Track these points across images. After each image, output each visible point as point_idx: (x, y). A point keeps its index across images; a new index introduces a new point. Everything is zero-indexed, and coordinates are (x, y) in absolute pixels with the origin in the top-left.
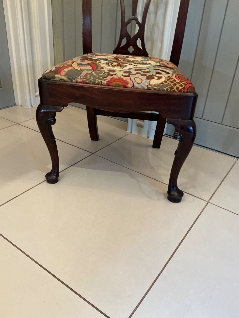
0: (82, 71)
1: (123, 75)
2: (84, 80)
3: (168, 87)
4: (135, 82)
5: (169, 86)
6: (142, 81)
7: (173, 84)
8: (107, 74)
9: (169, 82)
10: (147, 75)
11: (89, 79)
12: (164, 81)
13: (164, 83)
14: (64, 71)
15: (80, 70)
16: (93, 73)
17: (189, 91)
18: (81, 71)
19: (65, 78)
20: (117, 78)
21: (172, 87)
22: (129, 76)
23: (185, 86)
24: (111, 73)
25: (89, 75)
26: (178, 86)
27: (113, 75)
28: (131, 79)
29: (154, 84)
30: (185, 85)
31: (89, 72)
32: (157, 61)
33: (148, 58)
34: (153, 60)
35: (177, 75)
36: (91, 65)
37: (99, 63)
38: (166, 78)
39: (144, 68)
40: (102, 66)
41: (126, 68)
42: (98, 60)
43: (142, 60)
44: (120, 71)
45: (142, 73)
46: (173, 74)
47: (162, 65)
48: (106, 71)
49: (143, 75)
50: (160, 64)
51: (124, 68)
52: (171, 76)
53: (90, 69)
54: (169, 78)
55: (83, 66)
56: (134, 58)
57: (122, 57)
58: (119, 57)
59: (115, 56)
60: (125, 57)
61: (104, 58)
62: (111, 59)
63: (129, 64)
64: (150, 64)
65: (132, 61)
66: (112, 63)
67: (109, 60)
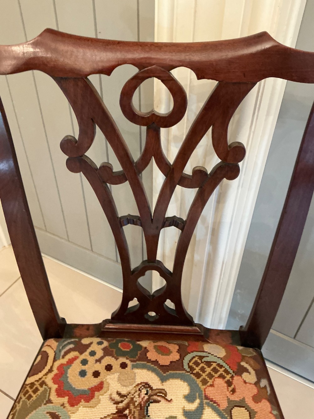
32: (224, 405)
33: (198, 381)
34: (212, 400)
43: (187, 414)
56: (167, 400)
57: (138, 400)
58: (128, 395)
59: (119, 394)
60: (144, 391)
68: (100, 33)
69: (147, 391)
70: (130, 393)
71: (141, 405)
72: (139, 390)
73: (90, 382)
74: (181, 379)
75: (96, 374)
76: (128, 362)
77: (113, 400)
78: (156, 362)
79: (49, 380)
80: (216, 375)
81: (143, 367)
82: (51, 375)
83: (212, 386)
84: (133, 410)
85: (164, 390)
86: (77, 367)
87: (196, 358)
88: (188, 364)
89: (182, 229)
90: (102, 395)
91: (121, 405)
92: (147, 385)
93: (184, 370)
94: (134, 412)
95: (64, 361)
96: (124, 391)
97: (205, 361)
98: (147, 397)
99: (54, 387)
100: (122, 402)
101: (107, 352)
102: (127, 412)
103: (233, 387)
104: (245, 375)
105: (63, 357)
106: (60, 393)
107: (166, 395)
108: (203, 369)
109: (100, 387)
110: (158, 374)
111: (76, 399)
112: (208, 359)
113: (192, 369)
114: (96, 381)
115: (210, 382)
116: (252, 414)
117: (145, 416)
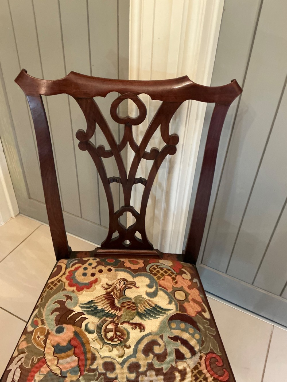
1: (128, 380)
8: (102, 376)
10: (165, 371)
15: (59, 372)
16: (82, 380)
18: (62, 376)
24: (109, 375)
27: (112, 380)
31: (75, 378)
32: (170, 290)
33: (155, 278)
34: (163, 287)
35: (206, 354)
36: (75, 347)
37: (87, 333)
38: (192, 373)
39: (155, 333)
40: (92, 350)
41: (129, 347)
42: (83, 316)
43: (148, 294)
44: (122, 364)
45: (157, 365)
46: (201, 353)
47: (180, 311)
48: (101, 370)
49: (159, 372)
50: (176, 304)
51: (126, 346)
52: (199, 363)
53: (75, 367)
54: (197, 371)
55: (63, 358)
56: (136, 287)
58: (113, 285)
59: (107, 284)
60: (122, 283)
61: (92, 301)
62: (103, 304)
63: (132, 324)
64: (162, 309)
65: (133, 301)
66: (106, 327)
67: (100, 308)
68: (93, 65)
69: (124, 282)
70: (114, 284)
71: (121, 290)
72: (120, 282)
73: (89, 279)
74: (145, 276)
75: (93, 275)
76: (112, 268)
77: (104, 288)
78: (130, 268)
79: (64, 279)
80: (166, 275)
81: (122, 271)
82: (65, 276)
83: (163, 280)
84: (116, 293)
85: (134, 282)
86: (81, 271)
87: (154, 266)
88: (149, 269)
89: (145, 185)
90: (97, 285)
91: (109, 290)
92: (124, 280)
93: (147, 272)
94: (117, 293)
95: (73, 268)
96: (110, 283)
97: (159, 267)
98: (124, 286)
99: (67, 282)
100: (109, 288)
101: (99, 263)
102: (112, 293)
103: (176, 280)
104: (184, 275)
105: (72, 267)
106: (71, 285)
107: (135, 284)
108: (158, 272)
109: (96, 281)
110: (131, 274)
111: (81, 287)
112: (161, 267)
113: (151, 271)
114: (93, 278)
115: (162, 278)
116: (187, 295)
117: (123, 296)
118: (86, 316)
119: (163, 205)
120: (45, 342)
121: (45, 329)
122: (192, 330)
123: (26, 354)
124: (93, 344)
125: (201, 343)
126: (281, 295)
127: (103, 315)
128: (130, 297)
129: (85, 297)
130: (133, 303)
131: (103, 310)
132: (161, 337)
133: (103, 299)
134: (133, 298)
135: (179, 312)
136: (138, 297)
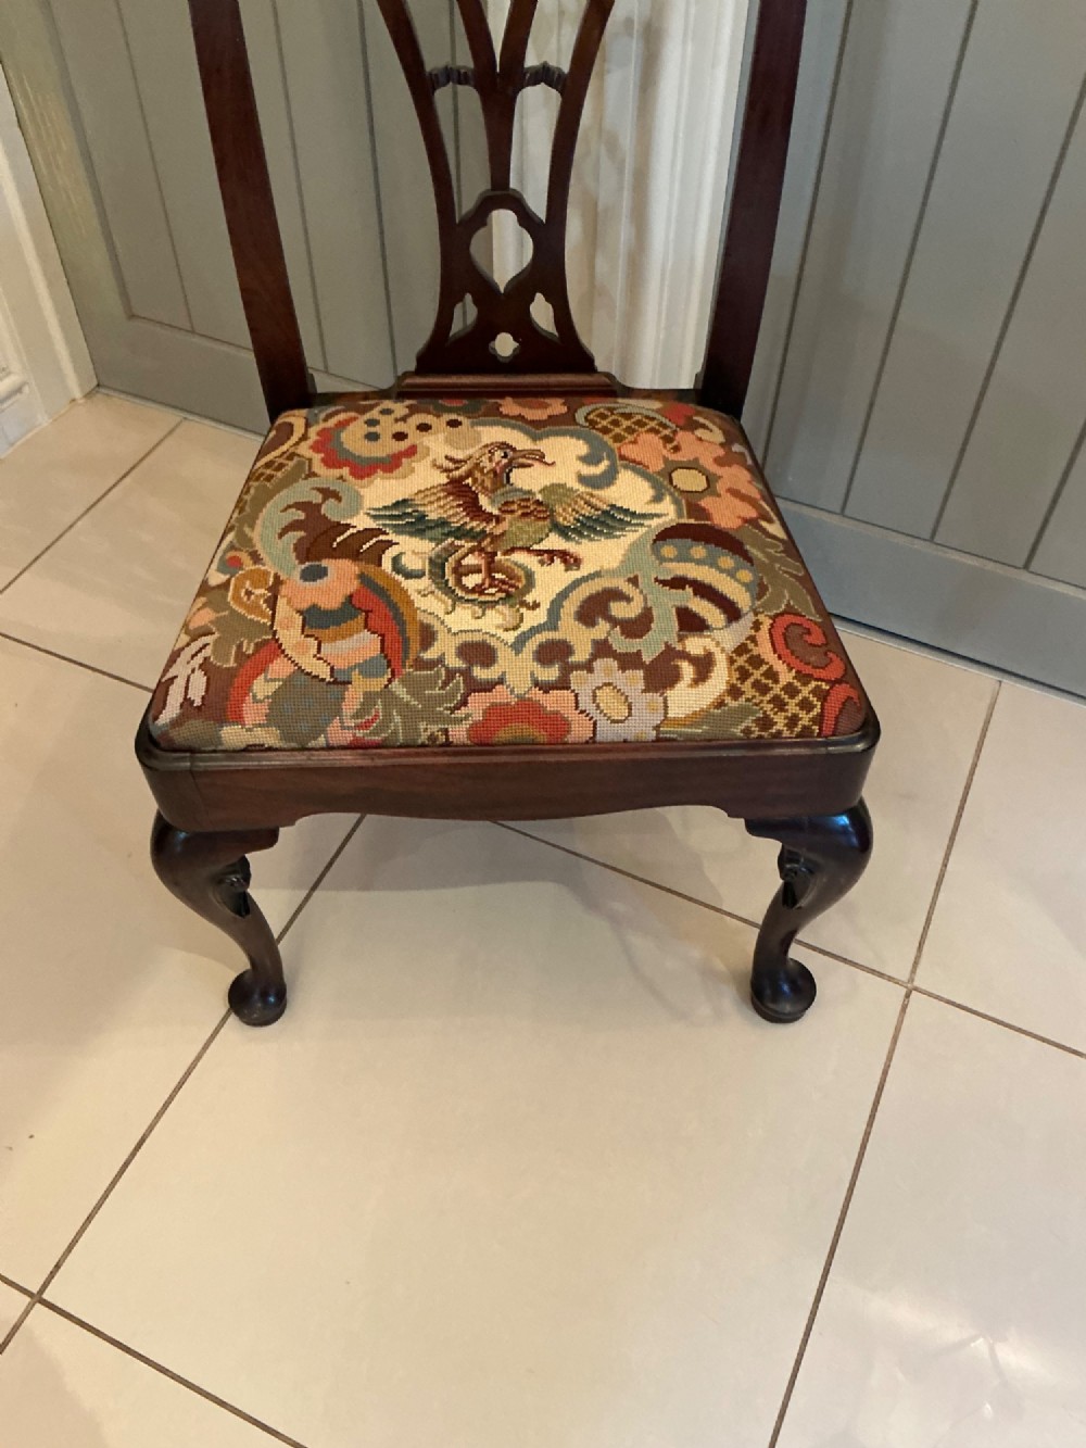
0: (340, 681)
1: (536, 684)
2: (360, 733)
3: (749, 722)
4: (597, 716)
5: (750, 712)
6: (630, 709)
7: (768, 697)
8: (459, 678)
9: (747, 687)
10: (647, 658)
11: (384, 726)
12: (724, 687)
13: (728, 700)
14: (256, 701)
15: (324, 672)
16: (398, 688)
17: (841, 728)
18: (335, 682)
19: (269, 737)
20: (513, 701)
21: (766, 717)
22: (562, 684)
23: (822, 708)
24: (479, 673)
25: (379, 706)
26: (792, 707)
27: (488, 687)
28: (577, 702)
29: (687, 717)
30: (823, 696)
31: (377, 684)
32: (657, 465)
33: (607, 438)
34: (634, 461)
35: (774, 618)
36: (367, 612)
37: (400, 578)
38: (731, 661)
39: (613, 573)
40: (421, 617)
41: (536, 606)
42: (382, 537)
43: (582, 479)
44: (518, 646)
45: (621, 643)
46: (756, 614)
47: (689, 517)
48: (454, 662)
49: (629, 661)
50: (676, 502)
51: (524, 604)
52: (753, 639)
53: (372, 659)
54: (745, 657)
55: (334, 639)
56: (546, 463)
57: (488, 466)
58: (468, 459)
59: (450, 459)
60: (499, 453)
61: (405, 501)
62: (441, 507)
63: (539, 553)
64: (633, 514)
65: (539, 497)
66: (459, 562)
67: (433, 516)
69: (505, 453)
70: (471, 457)
71: (495, 471)
72: (490, 452)
73: (386, 447)
74: (572, 436)
75: (400, 436)
77: (440, 467)
78: (519, 418)
79: (304, 450)
80: (643, 430)
81: (494, 424)
82: (310, 442)
83: (633, 442)
84: (480, 479)
85: (538, 450)
86: (357, 429)
87: (601, 411)
88: (586, 417)
89: (562, 92)
90: (418, 461)
91: (456, 474)
92: (504, 446)
93: (577, 424)
94: (483, 481)
95: (332, 422)
96: (460, 455)
97: (618, 413)
98: (505, 461)
99: (317, 458)
100: (457, 469)
102: (469, 481)
103: (675, 443)
104: (699, 432)
105: (325, 421)
106: (329, 463)
107: (543, 456)
108: (615, 423)
109: (411, 452)
110: (527, 433)
111: (365, 469)
112: (627, 411)
113: (593, 424)
114: (403, 445)
115: (630, 438)
116: (711, 480)
117: (504, 486)
118: (392, 537)
119: (624, 232)
120: (272, 603)
121: (266, 573)
122: (727, 561)
123: (217, 635)
124: (420, 603)
125: (758, 590)
126: (1026, 567)
127: (448, 535)
128: (526, 488)
129: (381, 492)
130: (538, 503)
131: (443, 523)
132: (634, 581)
133: (442, 495)
134: (536, 489)
135: (684, 521)
136: (553, 489)
